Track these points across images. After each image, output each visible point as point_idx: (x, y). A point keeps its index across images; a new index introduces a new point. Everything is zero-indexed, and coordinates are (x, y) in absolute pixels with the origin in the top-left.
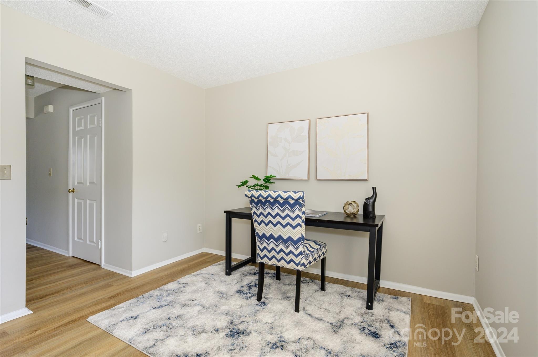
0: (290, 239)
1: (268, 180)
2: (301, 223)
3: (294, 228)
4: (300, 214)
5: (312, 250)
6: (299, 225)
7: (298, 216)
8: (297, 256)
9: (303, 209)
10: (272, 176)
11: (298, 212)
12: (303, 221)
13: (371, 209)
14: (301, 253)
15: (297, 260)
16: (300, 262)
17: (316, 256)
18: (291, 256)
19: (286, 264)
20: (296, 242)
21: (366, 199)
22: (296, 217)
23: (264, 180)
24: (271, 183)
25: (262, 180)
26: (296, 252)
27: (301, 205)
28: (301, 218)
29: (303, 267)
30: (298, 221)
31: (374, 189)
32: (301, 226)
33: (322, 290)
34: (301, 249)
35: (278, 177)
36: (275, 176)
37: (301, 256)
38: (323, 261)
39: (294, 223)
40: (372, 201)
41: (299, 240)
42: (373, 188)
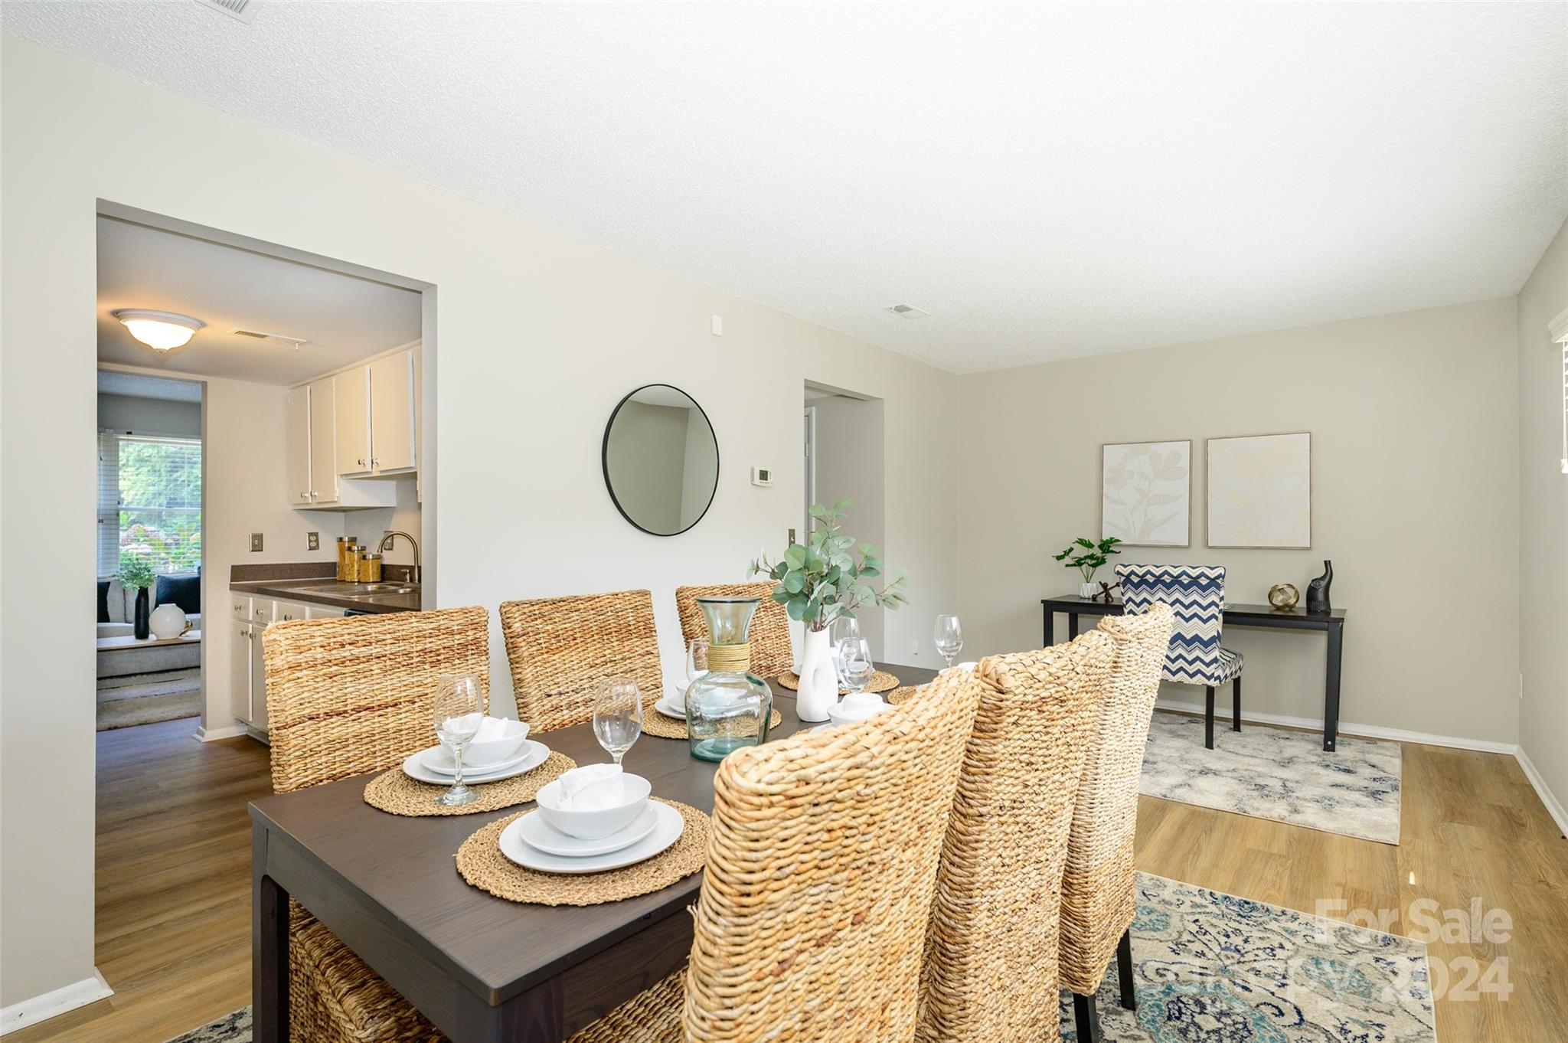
0: (1196, 638)
1: (1106, 546)
2: (1217, 614)
3: (1205, 621)
4: (1217, 601)
5: (1228, 659)
6: (1213, 616)
7: (1213, 603)
8: (1208, 665)
9: (1222, 593)
10: (1112, 541)
11: (1214, 598)
12: (1220, 611)
13: (1321, 596)
14: (1215, 660)
15: (1208, 671)
16: (1213, 674)
17: (1228, 672)
18: (1198, 665)
19: (1189, 678)
20: (1206, 644)
21: (1313, 581)
22: (1209, 606)
23: (1099, 546)
24: (1113, 552)
25: (1096, 547)
26: (1207, 660)
27: (1219, 587)
28: (1217, 606)
29: (1218, 681)
30: (1213, 610)
31: (1327, 564)
32: (1217, 618)
33: (1235, 730)
34: (1216, 653)
35: (1125, 542)
36: (1119, 541)
37: (1215, 665)
38: (1237, 682)
39: (1205, 615)
40: (1323, 583)
41: (1213, 640)
42: (1325, 562)
